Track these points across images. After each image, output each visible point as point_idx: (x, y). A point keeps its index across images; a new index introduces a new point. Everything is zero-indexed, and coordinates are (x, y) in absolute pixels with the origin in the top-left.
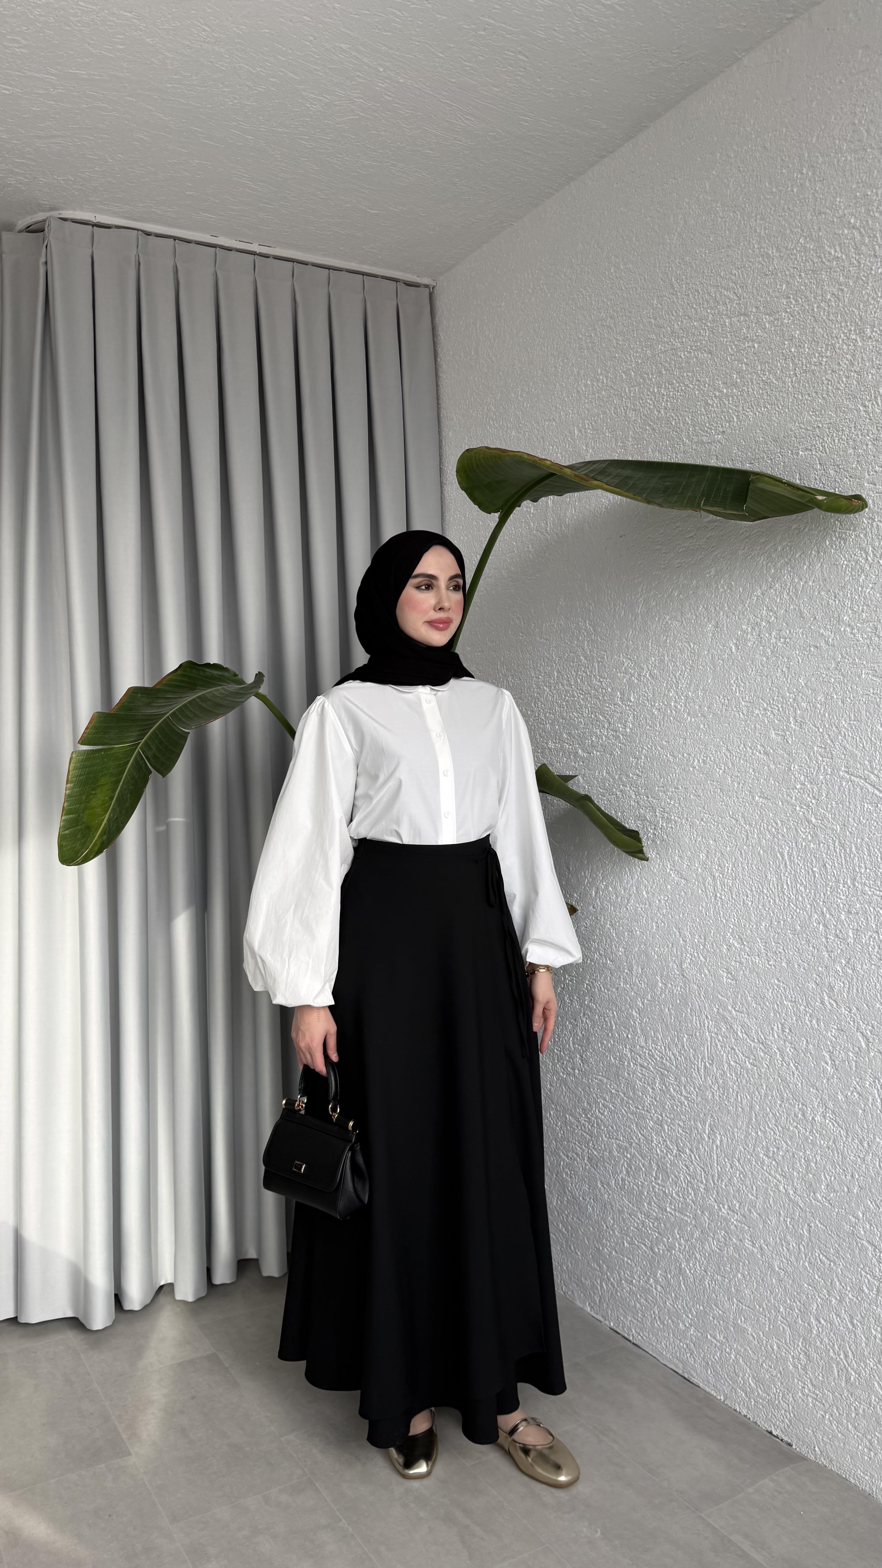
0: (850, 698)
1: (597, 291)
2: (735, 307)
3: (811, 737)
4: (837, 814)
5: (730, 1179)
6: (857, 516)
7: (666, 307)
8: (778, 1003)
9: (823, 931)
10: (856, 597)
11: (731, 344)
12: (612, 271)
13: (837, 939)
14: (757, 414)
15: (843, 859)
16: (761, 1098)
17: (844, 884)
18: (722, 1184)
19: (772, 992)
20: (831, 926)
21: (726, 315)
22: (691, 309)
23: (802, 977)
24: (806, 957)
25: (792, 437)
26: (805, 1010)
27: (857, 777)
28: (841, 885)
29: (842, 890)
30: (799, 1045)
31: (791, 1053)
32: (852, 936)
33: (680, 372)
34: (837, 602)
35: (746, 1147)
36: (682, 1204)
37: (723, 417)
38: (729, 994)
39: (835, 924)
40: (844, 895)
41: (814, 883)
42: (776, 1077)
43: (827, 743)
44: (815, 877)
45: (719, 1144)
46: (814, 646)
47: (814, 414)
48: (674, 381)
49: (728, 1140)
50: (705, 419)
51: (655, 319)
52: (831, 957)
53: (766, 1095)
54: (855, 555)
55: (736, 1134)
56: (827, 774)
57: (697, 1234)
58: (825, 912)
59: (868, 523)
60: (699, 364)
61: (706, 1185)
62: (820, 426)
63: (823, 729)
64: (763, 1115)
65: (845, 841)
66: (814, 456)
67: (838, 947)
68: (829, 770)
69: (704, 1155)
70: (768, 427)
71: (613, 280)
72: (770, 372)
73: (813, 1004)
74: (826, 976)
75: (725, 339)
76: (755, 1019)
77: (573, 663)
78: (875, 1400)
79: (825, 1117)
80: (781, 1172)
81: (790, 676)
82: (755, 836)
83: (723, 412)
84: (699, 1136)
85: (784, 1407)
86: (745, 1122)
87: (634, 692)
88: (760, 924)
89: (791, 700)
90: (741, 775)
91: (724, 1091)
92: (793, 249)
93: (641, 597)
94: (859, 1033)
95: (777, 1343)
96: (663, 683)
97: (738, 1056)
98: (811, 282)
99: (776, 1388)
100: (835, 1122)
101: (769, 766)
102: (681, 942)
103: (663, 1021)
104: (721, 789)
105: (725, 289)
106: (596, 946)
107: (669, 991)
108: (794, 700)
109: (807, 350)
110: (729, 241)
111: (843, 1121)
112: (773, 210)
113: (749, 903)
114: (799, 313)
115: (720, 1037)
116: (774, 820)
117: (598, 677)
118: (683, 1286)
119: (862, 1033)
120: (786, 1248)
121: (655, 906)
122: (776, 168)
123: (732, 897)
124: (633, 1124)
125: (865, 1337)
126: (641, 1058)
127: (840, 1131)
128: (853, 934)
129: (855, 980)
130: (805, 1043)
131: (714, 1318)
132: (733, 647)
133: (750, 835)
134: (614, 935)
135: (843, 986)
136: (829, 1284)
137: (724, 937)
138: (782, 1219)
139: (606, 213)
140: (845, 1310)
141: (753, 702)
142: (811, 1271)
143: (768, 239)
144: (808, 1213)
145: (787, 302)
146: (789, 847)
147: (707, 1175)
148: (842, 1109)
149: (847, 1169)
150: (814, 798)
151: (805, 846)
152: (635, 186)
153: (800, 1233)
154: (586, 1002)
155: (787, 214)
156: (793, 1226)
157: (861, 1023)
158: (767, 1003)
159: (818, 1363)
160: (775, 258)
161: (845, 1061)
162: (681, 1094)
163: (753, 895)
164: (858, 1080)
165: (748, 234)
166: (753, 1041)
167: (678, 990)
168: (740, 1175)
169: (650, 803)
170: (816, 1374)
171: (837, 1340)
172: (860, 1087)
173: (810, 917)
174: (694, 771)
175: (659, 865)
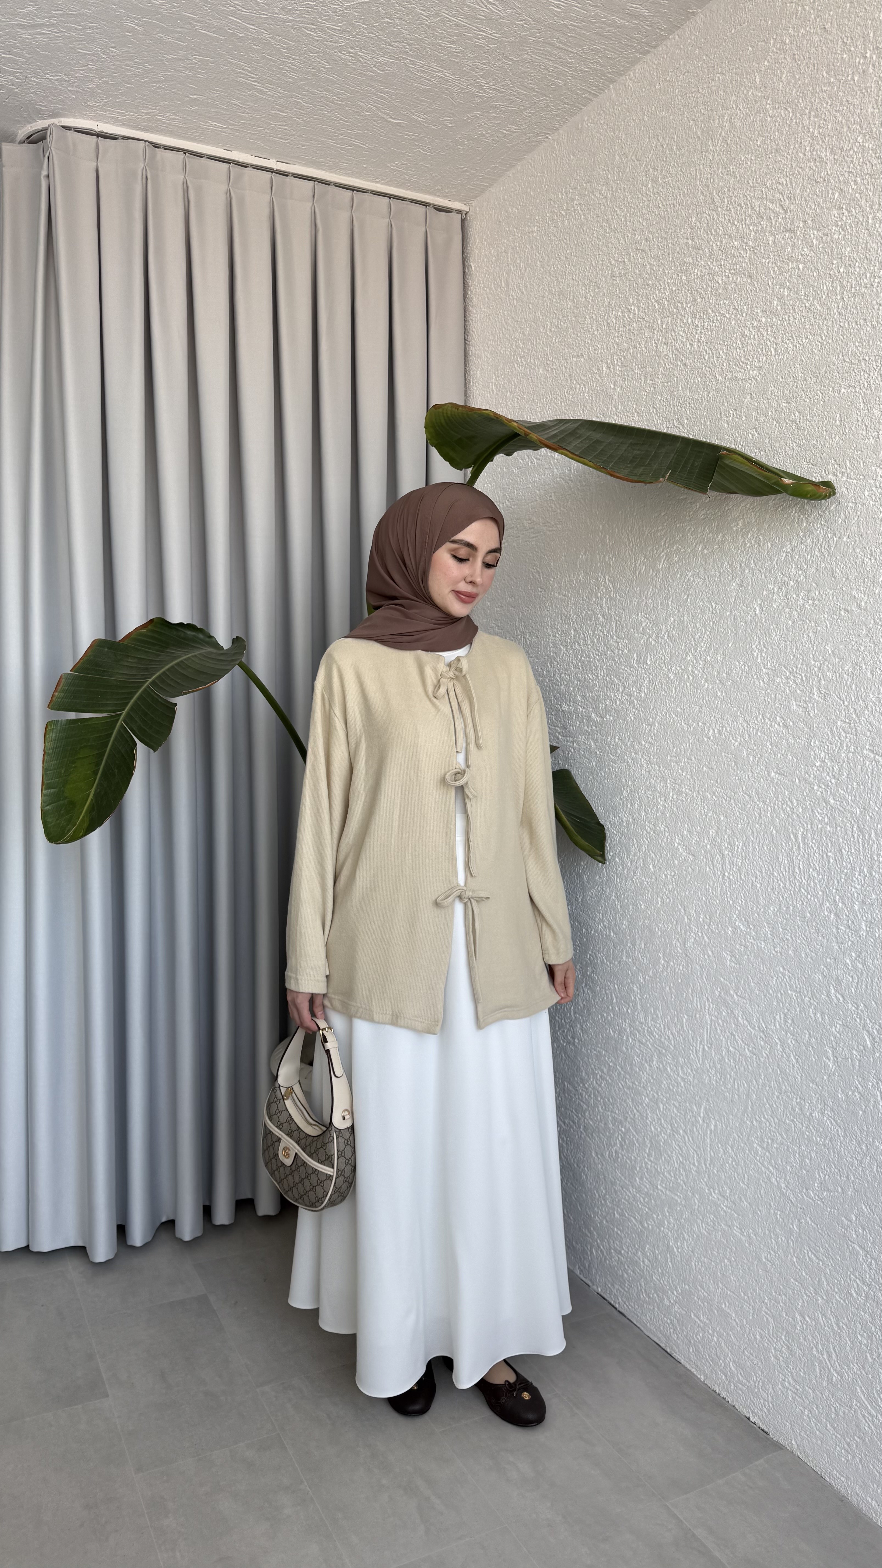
1: (632, 210)
2: (781, 222)
3: (835, 711)
4: (858, 797)
5: (722, 1165)
7: (705, 225)
8: (782, 992)
9: (835, 920)
11: (774, 265)
12: (650, 185)
13: (848, 930)
14: (798, 345)
15: (861, 845)
16: (758, 1088)
17: (860, 872)
18: (713, 1168)
19: (776, 980)
20: (843, 916)
21: (770, 231)
22: (732, 227)
23: (809, 967)
24: (814, 946)
26: (809, 1002)
28: (857, 873)
29: (857, 879)
30: (801, 1037)
31: (792, 1045)
32: (865, 929)
33: (717, 300)
34: (873, 561)
35: (740, 1135)
36: (673, 1183)
37: (759, 350)
38: (732, 978)
39: (847, 914)
40: (859, 884)
41: (828, 868)
42: (776, 1068)
43: (852, 717)
44: (829, 862)
45: (713, 1129)
46: (844, 610)
47: (861, 345)
48: (710, 311)
49: (722, 1126)
50: (740, 353)
51: (693, 240)
52: (841, 949)
53: (764, 1085)
55: (731, 1121)
56: (850, 752)
57: (686, 1214)
58: (837, 900)
60: (737, 290)
61: (698, 1168)
62: (867, 358)
63: (849, 702)
64: (759, 1105)
65: (864, 826)
67: (849, 939)
68: (853, 747)
69: (698, 1138)
71: (650, 196)
72: (814, 298)
73: (818, 996)
74: (835, 968)
75: (767, 261)
76: (757, 1007)
77: (591, 622)
78: (856, 1405)
79: (823, 1114)
80: (774, 1165)
81: (816, 642)
82: (769, 815)
83: (759, 344)
84: (694, 1119)
85: (763, 1396)
86: (740, 1110)
87: (650, 655)
88: (768, 907)
89: (816, 669)
90: (758, 749)
91: (721, 1077)
92: (850, 150)
93: (663, 552)
94: (865, 1032)
95: (760, 1333)
96: (682, 645)
97: (737, 1042)
98: (867, 189)
99: (757, 1377)
100: (834, 1120)
101: (787, 740)
102: (686, 920)
103: (664, 999)
104: (735, 762)
105: (770, 202)
106: (601, 917)
107: (671, 970)
108: (819, 669)
109: (858, 270)
110: (778, 145)
111: (842, 1120)
112: (829, 104)
113: (758, 885)
114: (851, 227)
115: (720, 1021)
116: (789, 798)
117: (615, 637)
118: (670, 1263)
119: (868, 1032)
120: (775, 1240)
121: (662, 881)
122: (836, 53)
123: (740, 877)
124: (628, 1098)
125: (850, 1340)
126: (640, 1034)
127: (837, 1130)
128: (866, 926)
129: (865, 975)
130: (807, 1036)
131: (699, 1299)
132: (757, 608)
133: (763, 813)
134: (619, 907)
135: (851, 979)
136: (816, 1282)
137: (730, 919)
138: (772, 1211)
139: (646, 119)
140: (831, 1312)
141: (775, 670)
142: (799, 1267)
143: (821, 139)
144: (799, 1209)
145: (839, 214)
146: (804, 829)
147: (700, 1158)
148: (842, 1108)
149: (843, 1169)
150: (834, 777)
151: (821, 829)
152: (678, 85)
153: (790, 1228)
154: (588, 973)
155: (845, 108)
156: (783, 1219)
157: (868, 1022)
158: (771, 991)
159: (800, 1359)
160: (828, 162)
161: (848, 1058)
162: (678, 1075)
163: (763, 877)
164: (860, 1080)
165: (800, 135)
166: (754, 1029)
167: (679, 969)
168: (732, 1162)
169: (661, 773)
170: (798, 1369)
171: (821, 1340)
172: (862, 1087)
173: (821, 905)
174: (708, 741)
175: (667, 838)
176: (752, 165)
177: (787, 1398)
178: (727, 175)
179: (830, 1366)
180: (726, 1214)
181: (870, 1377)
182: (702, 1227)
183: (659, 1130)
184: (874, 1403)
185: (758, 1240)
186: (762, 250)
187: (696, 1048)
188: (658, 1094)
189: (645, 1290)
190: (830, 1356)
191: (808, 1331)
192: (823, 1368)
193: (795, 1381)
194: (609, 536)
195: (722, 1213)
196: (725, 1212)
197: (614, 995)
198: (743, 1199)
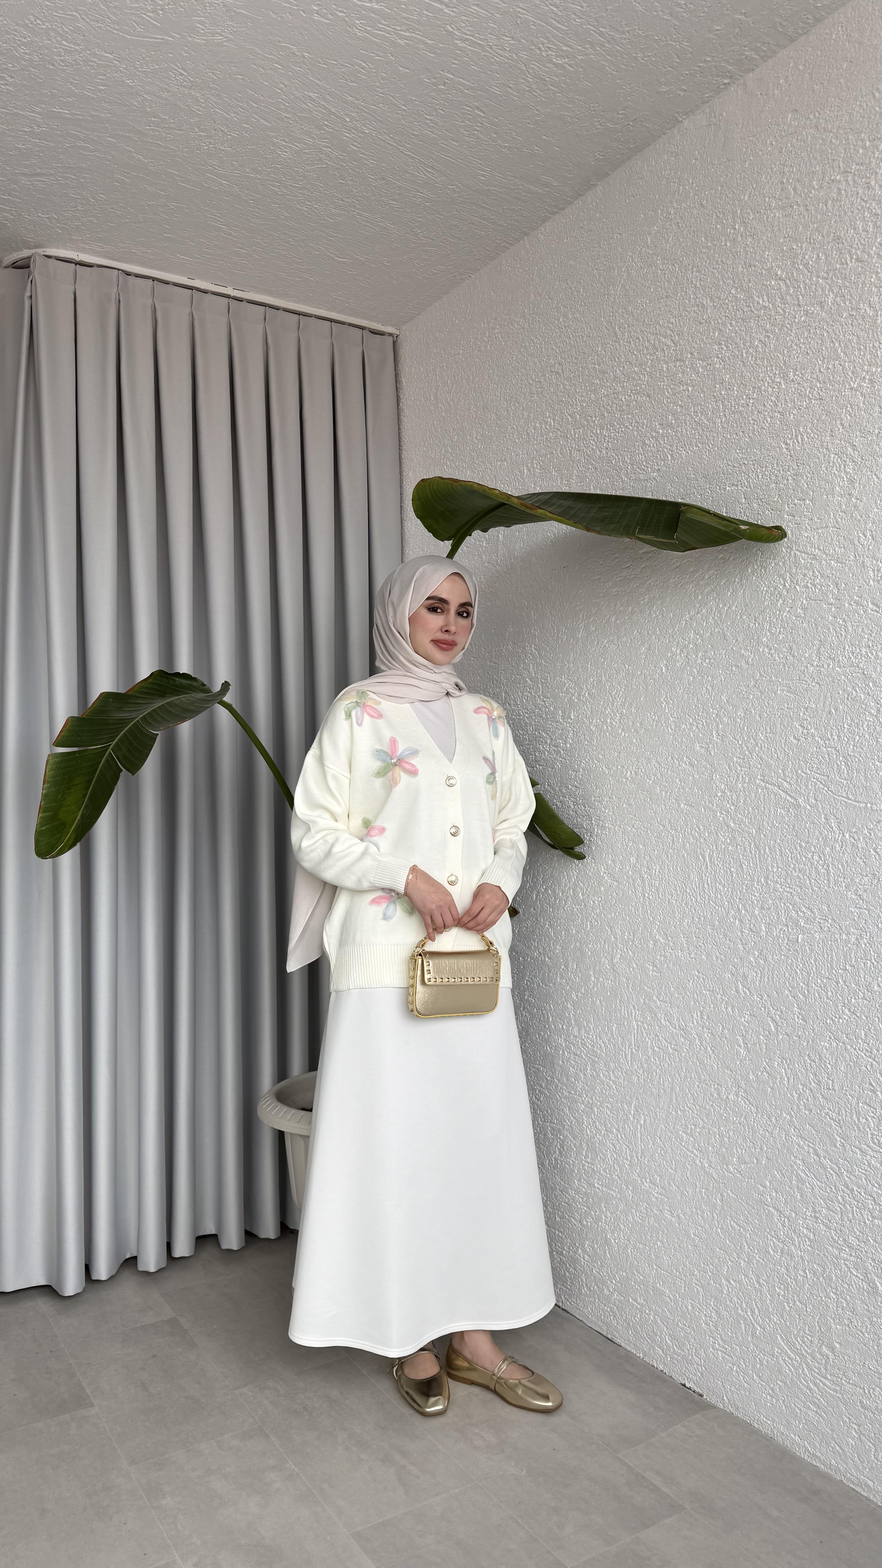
0: (766, 713)
1: (547, 339)
2: (672, 353)
3: (731, 749)
4: (754, 819)
5: (652, 1155)
6: (777, 546)
7: (609, 354)
8: (698, 993)
9: (740, 926)
10: (774, 620)
11: (668, 387)
12: (561, 320)
13: (751, 933)
14: (690, 451)
15: (758, 859)
16: (681, 1080)
17: (758, 882)
18: (644, 1160)
19: (693, 983)
20: (746, 922)
21: (664, 360)
22: (632, 356)
23: (719, 968)
24: (724, 950)
25: (720, 474)
26: (721, 998)
27: (771, 784)
28: (755, 883)
29: (756, 888)
30: (716, 1030)
31: (708, 1038)
33: (621, 415)
34: (757, 625)
35: (666, 1125)
36: (609, 1179)
37: (658, 456)
38: (655, 985)
39: (750, 919)
40: (758, 893)
41: (733, 882)
42: (695, 1060)
43: (745, 754)
44: (732, 876)
45: (643, 1124)
46: (736, 665)
47: (740, 451)
48: (616, 424)
49: (651, 1120)
50: (642, 457)
51: (599, 365)
52: (746, 949)
53: (686, 1077)
54: (774, 582)
55: (658, 1114)
56: (744, 782)
57: (622, 1206)
58: (741, 908)
59: (787, 552)
60: (638, 407)
61: (630, 1161)
62: (746, 463)
63: (742, 741)
64: (683, 1096)
65: (760, 843)
66: (740, 491)
67: (752, 940)
68: (747, 778)
69: (629, 1134)
70: (699, 465)
71: (562, 328)
72: (702, 414)
73: (728, 992)
74: (741, 967)
75: (663, 384)
76: (677, 1008)
77: (520, 685)
78: (777, 1352)
79: (737, 1095)
80: (697, 1148)
81: (714, 694)
82: (680, 841)
83: (658, 451)
84: (625, 1117)
85: (697, 1361)
86: (666, 1103)
87: (574, 711)
88: (683, 920)
89: (714, 716)
90: (669, 785)
91: (648, 1075)
92: (725, 299)
93: (581, 623)
94: (769, 1018)
95: (691, 1304)
96: (601, 701)
97: (661, 1042)
98: (740, 330)
99: (690, 1345)
100: (747, 1099)
101: (693, 776)
102: (613, 939)
103: (595, 1011)
104: (650, 798)
105: (663, 337)
106: (536, 945)
107: (601, 985)
108: (717, 715)
109: (736, 393)
110: (667, 292)
111: (754, 1099)
112: (708, 263)
113: (674, 902)
114: (729, 359)
115: (645, 1025)
116: (697, 825)
117: (542, 697)
118: (608, 1255)
119: (772, 1018)
120: (701, 1216)
121: (590, 906)
122: (711, 224)
123: (659, 896)
124: (566, 1108)
125: (769, 1294)
126: (574, 1047)
127: (751, 1108)
128: (765, 928)
129: (766, 970)
130: (721, 1028)
131: (635, 1283)
132: (664, 668)
133: (676, 839)
134: (552, 934)
135: (755, 975)
136: (739, 1248)
137: (651, 933)
138: (698, 1190)
139: (556, 266)
140: (753, 1271)
141: (680, 718)
142: (723, 1237)
143: (703, 289)
144: (721, 1184)
145: (719, 349)
146: (710, 850)
147: (632, 1152)
148: (753, 1087)
149: (757, 1142)
150: (733, 804)
151: (724, 849)
152: (583, 241)
153: (714, 1202)
154: (526, 997)
155: (720, 267)
156: (708, 1196)
157: (771, 1009)
158: (688, 993)
159: (728, 1320)
160: (708, 307)
161: (756, 1044)
162: (610, 1079)
163: (678, 895)
164: (767, 1061)
165: (685, 285)
166: (675, 1028)
167: (608, 983)
168: (661, 1151)
169: (586, 812)
170: (726, 1330)
171: (745, 1298)
172: (769, 1067)
173: (728, 913)
174: (626, 782)
175: (594, 868)
176: (647, 307)
177: (717, 1358)
178: (627, 314)
179: (753, 1322)
180: (657, 1200)
181: (788, 1323)
182: (636, 1215)
183: (594, 1132)
184: (793, 1348)
185: (686, 1219)
186: (658, 375)
187: (625, 1052)
188: (592, 1100)
189: (586, 1285)
190: (753, 1312)
191: (734, 1293)
192: (748, 1324)
193: (723, 1341)
194: (534, 611)
195: (653, 1199)
196: (656, 1198)
197: (550, 1015)
198: (672, 1184)
